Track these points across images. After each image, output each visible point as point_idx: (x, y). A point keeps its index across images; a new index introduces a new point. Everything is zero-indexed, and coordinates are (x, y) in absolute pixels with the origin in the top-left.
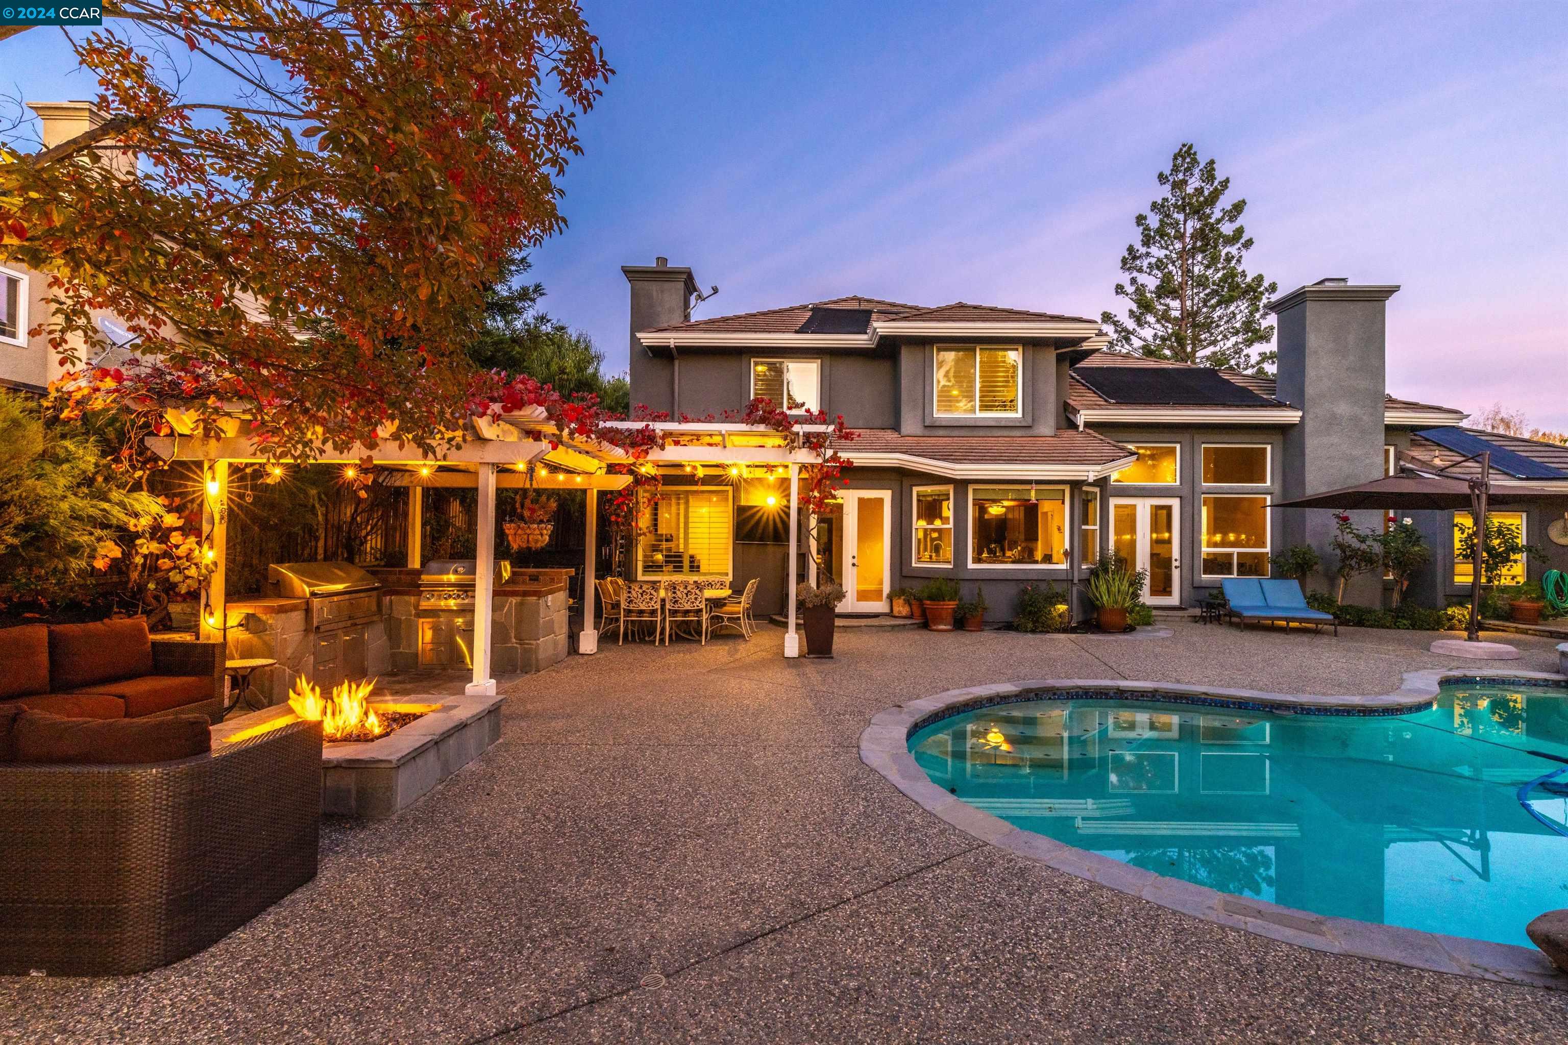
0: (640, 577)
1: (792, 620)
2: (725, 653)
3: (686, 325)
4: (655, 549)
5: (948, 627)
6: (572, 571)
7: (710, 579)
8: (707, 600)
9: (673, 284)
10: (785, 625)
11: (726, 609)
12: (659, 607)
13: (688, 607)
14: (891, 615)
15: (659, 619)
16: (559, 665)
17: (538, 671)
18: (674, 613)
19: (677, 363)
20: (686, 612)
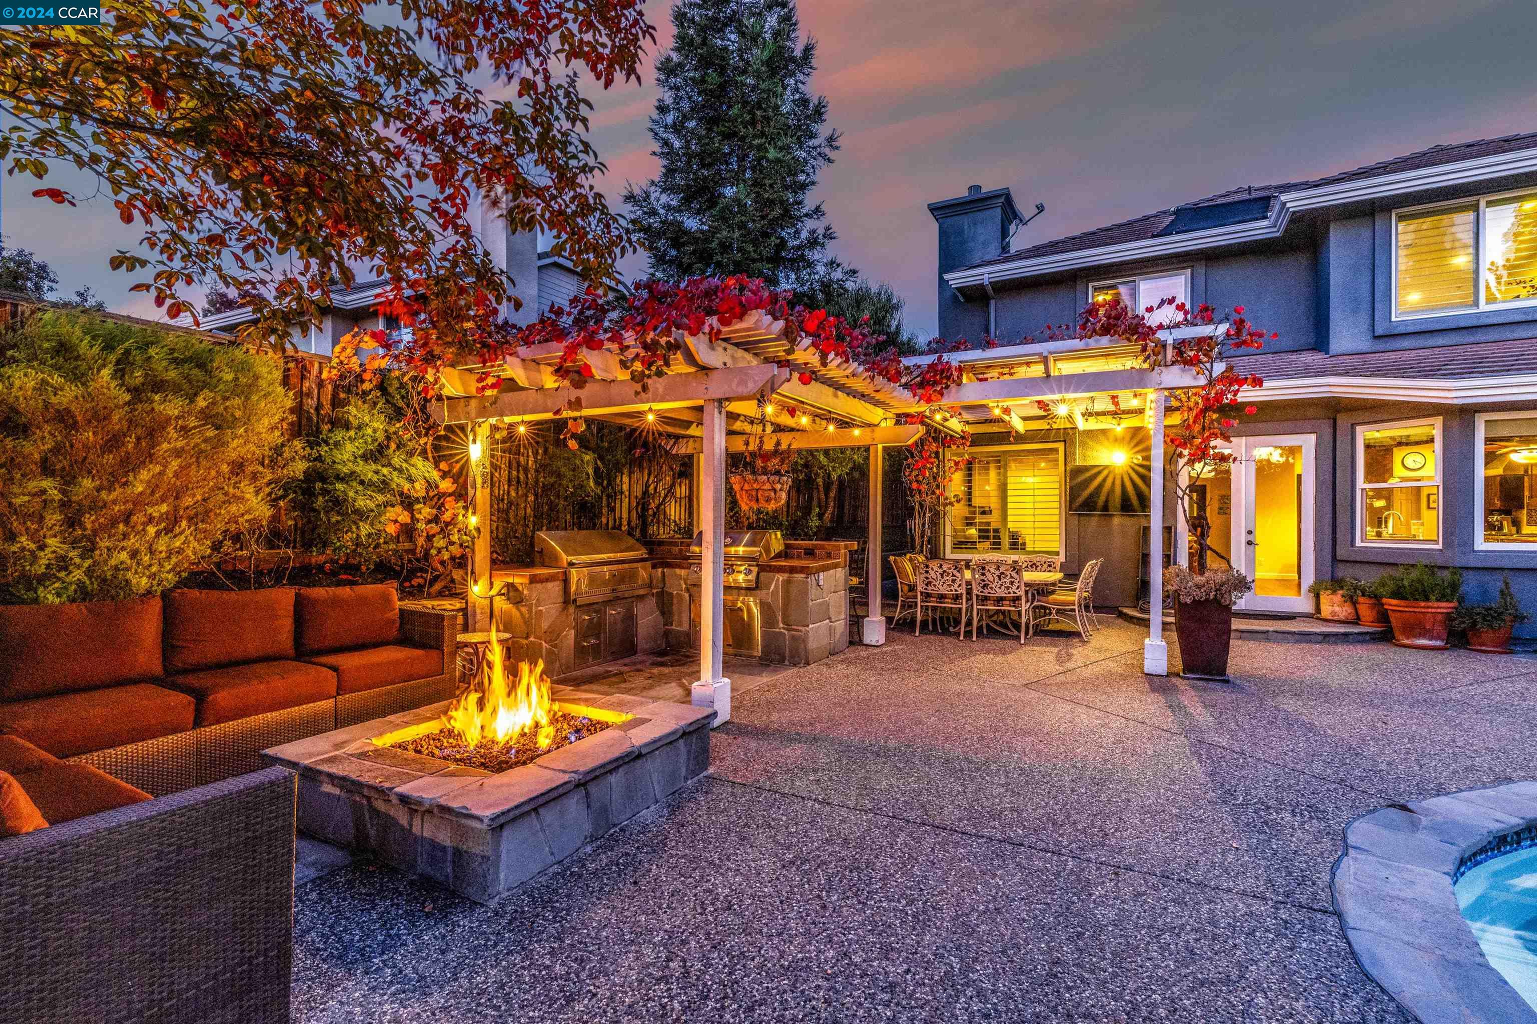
0: (949, 555)
1: (1156, 616)
2: (1052, 657)
3: (1005, 255)
4: (969, 522)
5: (1438, 643)
6: (855, 546)
7: (1035, 558)
8: (1026, 585)
9: (988, 212)
10: (1145, 623)
11: (1052, 597)
12: (964, 592)
13: (1001, 593)
14: (1316, 615)
15: (964, 606)
16: (835, 658)
17: (808, 663)
18: (984, 599)
19: (993, 302)
20: (999, 600)
